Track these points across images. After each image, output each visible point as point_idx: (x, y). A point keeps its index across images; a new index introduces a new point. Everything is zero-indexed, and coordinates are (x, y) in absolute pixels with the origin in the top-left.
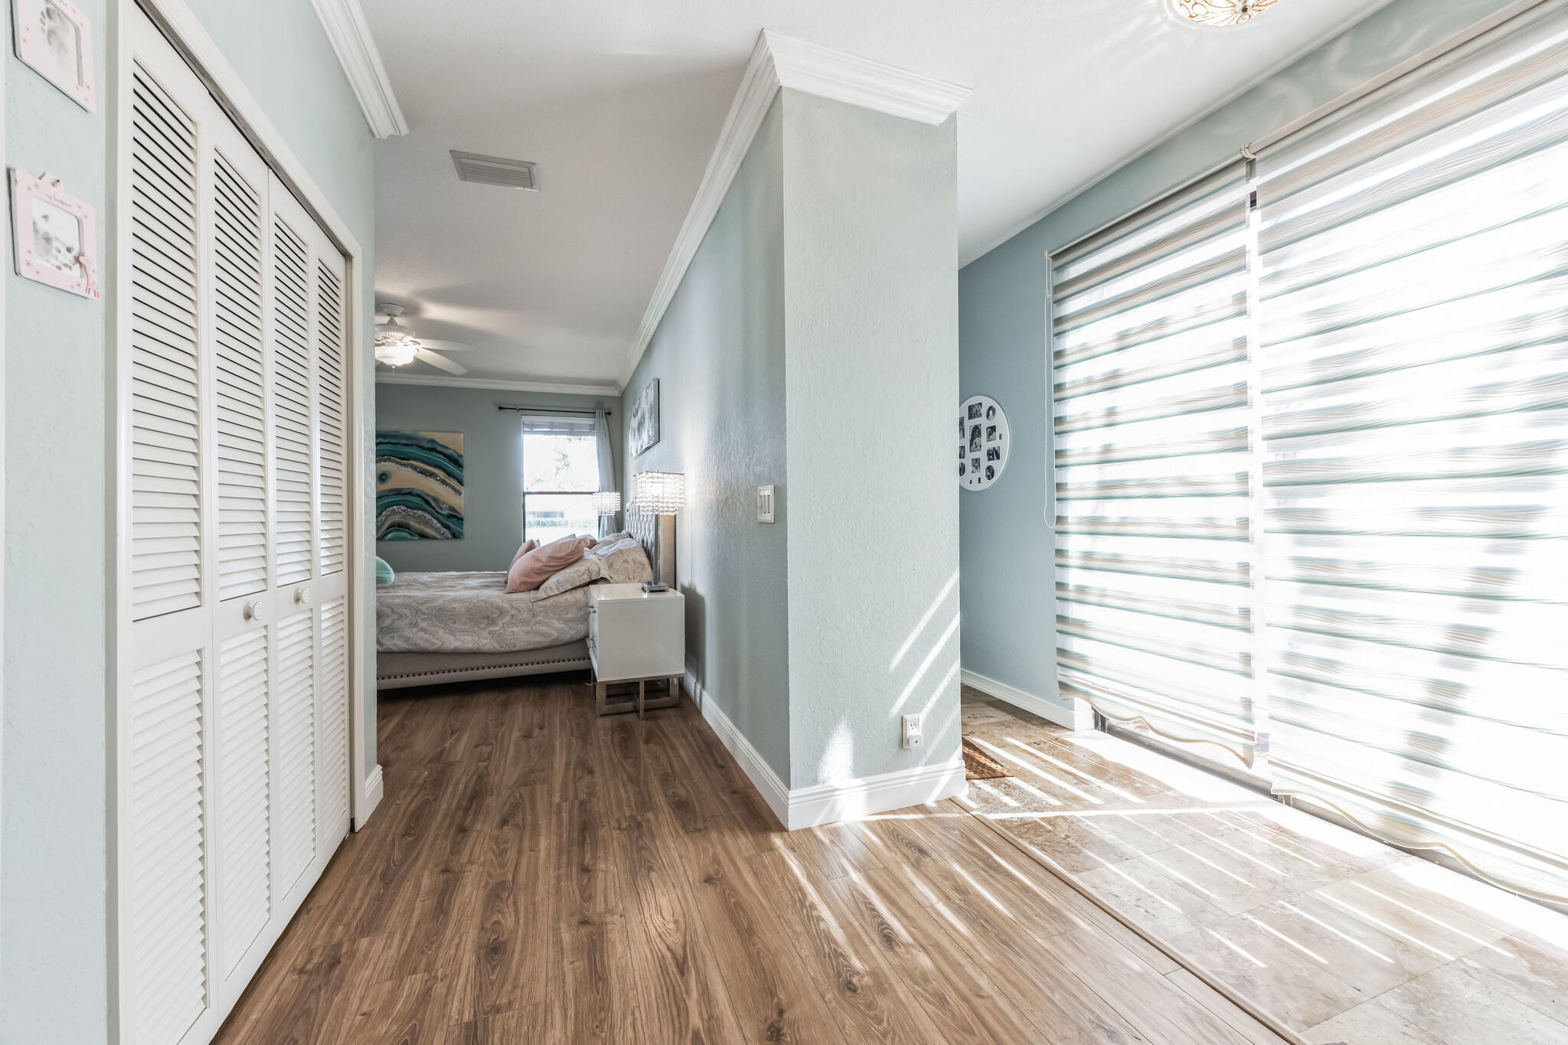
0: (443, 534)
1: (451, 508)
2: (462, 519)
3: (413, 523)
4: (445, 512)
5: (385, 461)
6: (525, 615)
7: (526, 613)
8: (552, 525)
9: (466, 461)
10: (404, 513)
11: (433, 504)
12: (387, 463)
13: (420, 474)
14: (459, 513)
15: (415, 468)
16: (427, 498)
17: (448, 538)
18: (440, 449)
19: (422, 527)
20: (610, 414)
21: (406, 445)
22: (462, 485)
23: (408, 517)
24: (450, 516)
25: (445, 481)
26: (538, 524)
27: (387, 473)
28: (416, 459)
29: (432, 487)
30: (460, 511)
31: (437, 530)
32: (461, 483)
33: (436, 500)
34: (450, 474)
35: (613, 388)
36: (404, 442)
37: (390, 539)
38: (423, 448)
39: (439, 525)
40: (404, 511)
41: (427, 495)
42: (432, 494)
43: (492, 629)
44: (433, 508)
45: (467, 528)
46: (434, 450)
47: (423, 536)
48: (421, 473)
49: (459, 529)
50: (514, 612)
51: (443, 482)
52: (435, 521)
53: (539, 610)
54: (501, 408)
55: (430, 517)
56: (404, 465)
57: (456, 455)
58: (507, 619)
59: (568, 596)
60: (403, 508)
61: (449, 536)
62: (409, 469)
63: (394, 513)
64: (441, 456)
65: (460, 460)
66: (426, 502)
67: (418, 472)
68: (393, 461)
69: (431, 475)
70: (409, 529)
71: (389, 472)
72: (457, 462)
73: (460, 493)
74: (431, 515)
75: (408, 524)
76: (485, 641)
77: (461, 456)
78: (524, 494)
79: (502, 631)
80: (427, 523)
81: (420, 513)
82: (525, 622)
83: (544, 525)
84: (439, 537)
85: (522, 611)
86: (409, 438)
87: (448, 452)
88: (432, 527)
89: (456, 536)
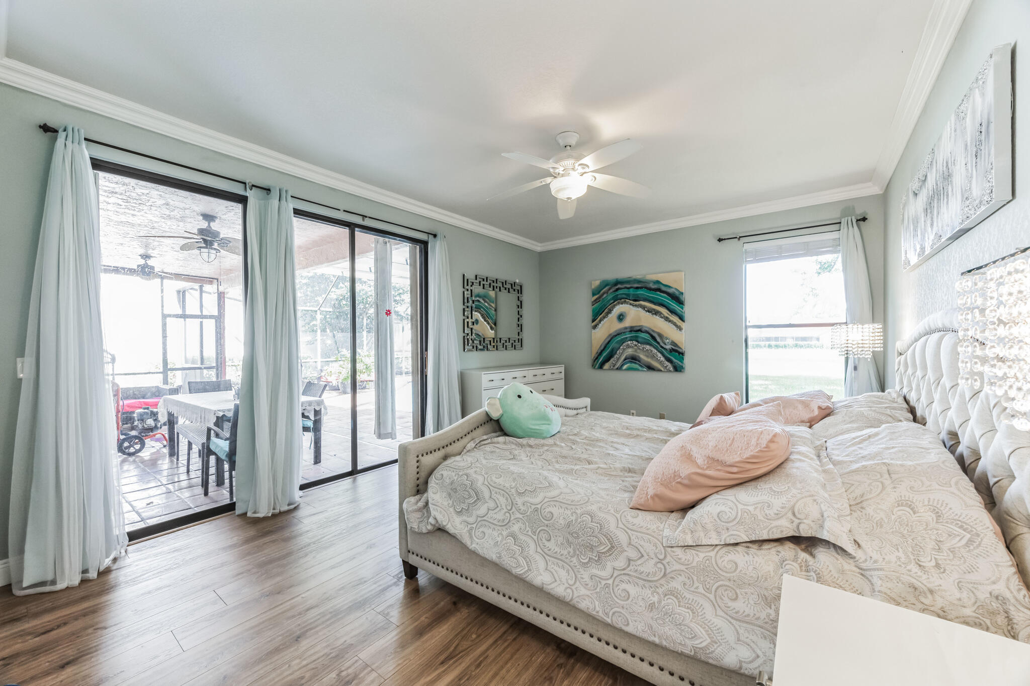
0: (666, 367)
1: (673, 343)
2: (683, 354)
3: (642, 356)
4: (668, 347)
5: (622, 304)
6: (649, 567)
7: (652, 562)
8: (808, 347)
9: (687, 298)
10: (636, 347)
11: (658, 339)
12: (623, 305)
13: (647, 313)
14: (680, 348)
15: (644, 307)
16: (653, 333)
17: (670, 371)
18: (664, 288)
19: (649, 360)
20: (864, 219)
21: (637, 288)
22: (683, 321)
23: (638, 351)
24: (672, 350)
25: (667, 317)
26: (796, 346)
27: (624, 314)
28: (645, 300)
29: (657, 324)
30: (681, 346)
31: (661, 363)
32: (682, 318)
33: (660, 335)
34: (673, 312)
35: (870, 184)
36: (636, 285)
37: (625, 370)
38: (650, 289)
39: (662, 359)
40: (636, 345)
41: (653, 331)
42: (658, 331)
43: (595, 571)
44: (658, 343)
45: (688, 361)
46: (659, 290)
47: (650, 368)
48: (649, 312)
49: (680, 363)
50: (632, 554)
51: (667, 319)
52: (659, 355)
53: (677, 567)
54: (720, 240)
55: (656, 351)
56: (636, 306)
57: (677, 293)
58: (621, 563)
59: (740, 557)
60: (635, 343)
61: (672, 369)
62: (640, 309)
63: (628, 346)
64: (665, 295)
65: (681, 297)
66: (654, 338)
67: (647, 311)
68: (627, 303)
69: (656, 313)
70: (639, 361)
71: (625, 313)
72: (678, 299)
73: (680, 329)
74: (657, 350)
75: (639, 357)
76: (583, 591)
77: (682, 293)
78: (746, 327)
79: (610, 582)
80: (653, 357)
81: (648, 347)
82: (646, 581)
83: (801, 347)
84: (663, 370)
85: (646, 557)
86: (639, 281)
87: (670, 291)
88: (657, 360)
89: (678, 369)
